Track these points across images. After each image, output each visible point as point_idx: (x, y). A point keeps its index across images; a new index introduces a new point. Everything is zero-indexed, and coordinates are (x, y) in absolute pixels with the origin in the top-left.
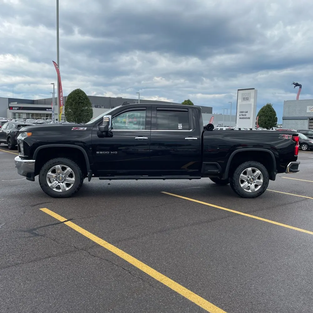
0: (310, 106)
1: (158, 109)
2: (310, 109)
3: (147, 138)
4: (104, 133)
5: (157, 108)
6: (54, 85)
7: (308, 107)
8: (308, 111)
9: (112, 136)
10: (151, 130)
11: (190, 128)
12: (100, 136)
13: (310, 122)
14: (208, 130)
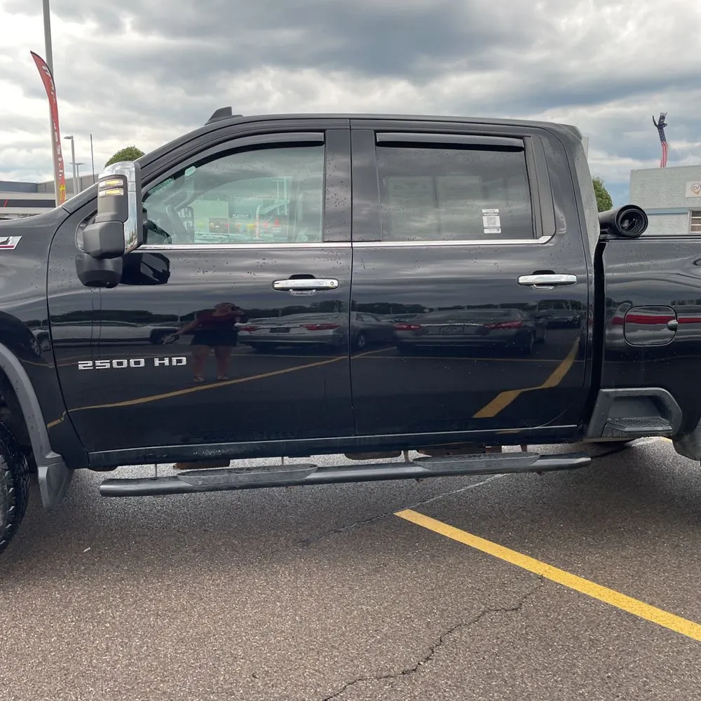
0: (694, 182)
1: (381, 137)
2: (693, 189)
3: (336, 283)
4: (109, 264)
5: (376, 131)
6: (73, 142)
7: (689, 185)
8: (689, 193)
9: (163, 277)
10: (355, 245)
11: (539, 230)
12: (94, 279)
13: (694, 221)
14: (620, 236)
